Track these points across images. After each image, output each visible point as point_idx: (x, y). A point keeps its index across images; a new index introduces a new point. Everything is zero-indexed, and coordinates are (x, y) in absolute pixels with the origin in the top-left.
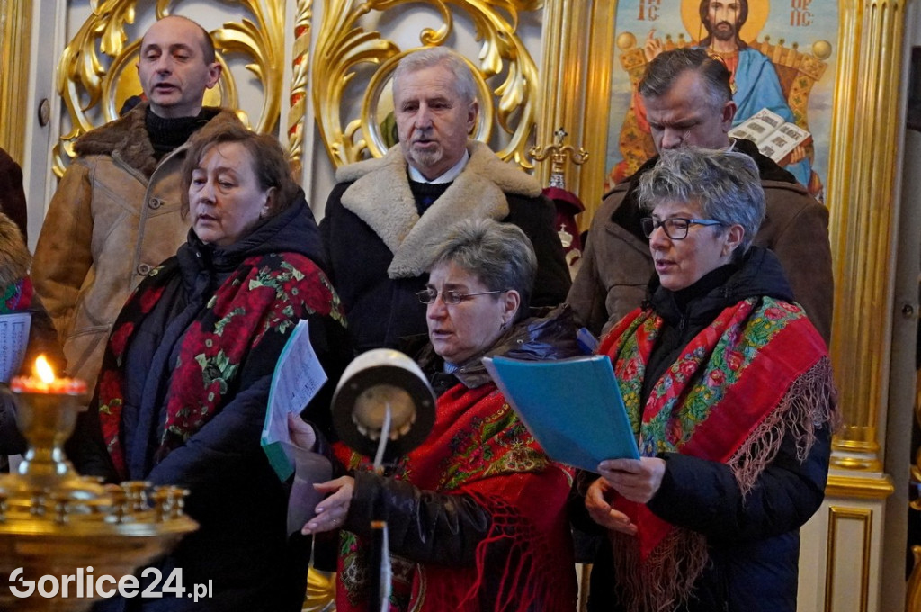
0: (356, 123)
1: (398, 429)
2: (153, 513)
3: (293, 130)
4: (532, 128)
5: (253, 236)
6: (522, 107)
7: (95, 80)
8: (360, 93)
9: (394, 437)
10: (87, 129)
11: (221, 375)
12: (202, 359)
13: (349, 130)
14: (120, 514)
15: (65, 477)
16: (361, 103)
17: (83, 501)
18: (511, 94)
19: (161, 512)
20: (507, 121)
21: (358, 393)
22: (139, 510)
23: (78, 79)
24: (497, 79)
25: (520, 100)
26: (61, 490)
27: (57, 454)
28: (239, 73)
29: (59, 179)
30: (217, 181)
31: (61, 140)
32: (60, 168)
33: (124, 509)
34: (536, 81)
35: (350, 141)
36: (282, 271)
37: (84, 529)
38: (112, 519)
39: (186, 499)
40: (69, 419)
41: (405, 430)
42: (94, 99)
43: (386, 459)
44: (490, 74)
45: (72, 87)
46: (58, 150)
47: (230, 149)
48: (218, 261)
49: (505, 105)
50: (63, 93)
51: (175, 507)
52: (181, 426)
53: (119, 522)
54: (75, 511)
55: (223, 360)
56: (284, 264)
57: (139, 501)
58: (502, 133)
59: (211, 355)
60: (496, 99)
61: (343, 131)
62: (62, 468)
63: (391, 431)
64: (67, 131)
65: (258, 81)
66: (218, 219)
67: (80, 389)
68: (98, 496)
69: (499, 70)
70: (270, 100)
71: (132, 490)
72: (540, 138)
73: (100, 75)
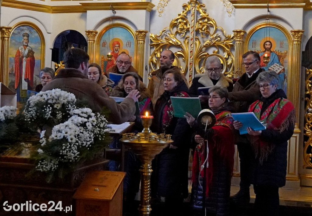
0: (202, 68)
1: (209, 123)
2: (165, 139)
3: (190, 69)
4: (234, 67)
5: (176, 89)
6: (231, 64)
7: (155, 62)
8: (202, 62)
9: (208, 125)
10: (154, 71)
11: (172, 114)
12: (168, 112)
13: (200, 69)
14: (160, 139)
15: (150, 133)
16: (202, 64)
17: (153, 137)
18: (229, 62)
19: (167, 139)
20: (229, 67)
21: (202, 117)
22: (163, 139)
23: (152, 62)
24: (227, 59)
25: (231, 63)
26: (149, 135)
27: (149, 129)
28: (181, 59)
29: (149, 80)
30: (167, 80)
31: (150, 73)
32: (150, 78)
33: (161, 138)
34: (234, 59)
35: (200, 71)
36: (181, 95)
37: (154, 142)
38: (159, 140)
39: (171, 137)
40: (150, 122)
41: (210, 123)
42: (155, 65)
43: (207, 129)
44: (226, 58)
45: (151, 63)
46: (149, 74)
47: (169, 74)
48: (170, 94)
49: (229, 64)
50: (150, 65)
51: (170, 138)
52: (166, 124)
53: (160, 141)
54: (152, 139)
55: (172, 112)
56: (181, 94)
57: (163, 137)
58: (228, 69)
59: (169, 111)
60: (227, 63)
61: (199, 69)
62: (150, 131)
63: (208, 124)
64: (151, 71)
65: (184, 61)
66: (168, 87)
67: (152, 117)
68: (156, 136)
69: (227, 57)
70: (186, 64)
71: (162, 135)
72: (235, 69)
73: (156, 61)
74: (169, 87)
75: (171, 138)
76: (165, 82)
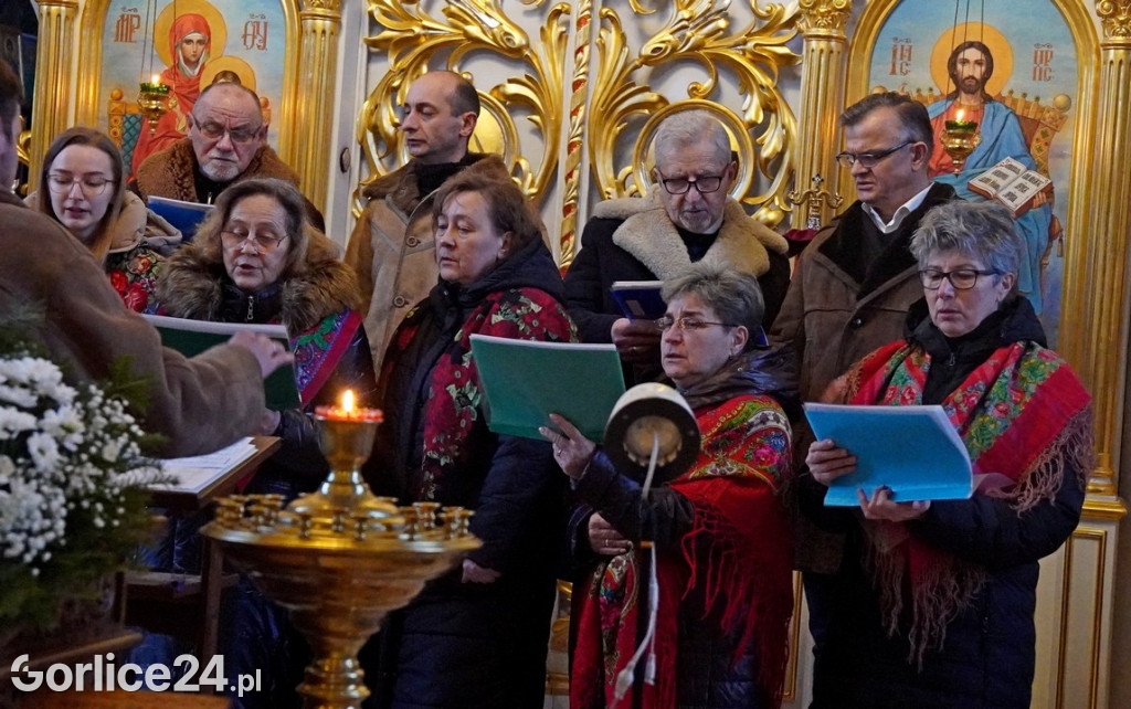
0: (628, 169)
1: (666, 456)
2: (440, 531)
3: (570, 175)
4: (791, 173)
6: (780, 156)
7: (390, 130)
8: (632, 141)
9: (662, 463)
11: (470, 403)
12: (453, 390)
13: (621, 175)
14: (412, 532)
15: (363, 497)
16: (633, 151)
17: (379, 520)
18: (771, 143)
19: (449, 531)
20: (769, 167)
21: (629, 423)
22: (429, 529)
23: (376, 129)
24: (758, 129)
25: (779, 149)
26: (359, 509)
27: (355, 476)
28: (522, 123)
30: (456, 227)
33: (416, 527)
34: (795, 130)
35: (622, 186)
36: (520, 305)
37: (380, 546)
38: (405, 537)
39: (471, 519)
40: (366, 443)
41: (672, 458)
42: (390, 147)
43: (655, 483)
44: (752, 124)
45: (370, 137)
47: (468, 197)
48: (463, 299)
49: (766, 153)
50: (362, 143)
51: (462, 526)
52: (438, 451)
53: (411, 540)
54: (372, 529)
55: (471, 390)
56: (523, 299)
57: (429, 520)
58: (763, 179)
59: (459, 385)
60: (758, 148)
61: (616, 177)
62: (360, 490)
63: (659, 457)
64: (365, 175)
65: (538, 131)
66: (456, 261)
67: (376, 418)
68: (392, 516)
69: (760, 120)
70: (549, 148)
71: (424, 510)
72: (798, 182)
73: (396, 125)
74: (461, 264)
75: (469, 528)
76: (446, 236)
